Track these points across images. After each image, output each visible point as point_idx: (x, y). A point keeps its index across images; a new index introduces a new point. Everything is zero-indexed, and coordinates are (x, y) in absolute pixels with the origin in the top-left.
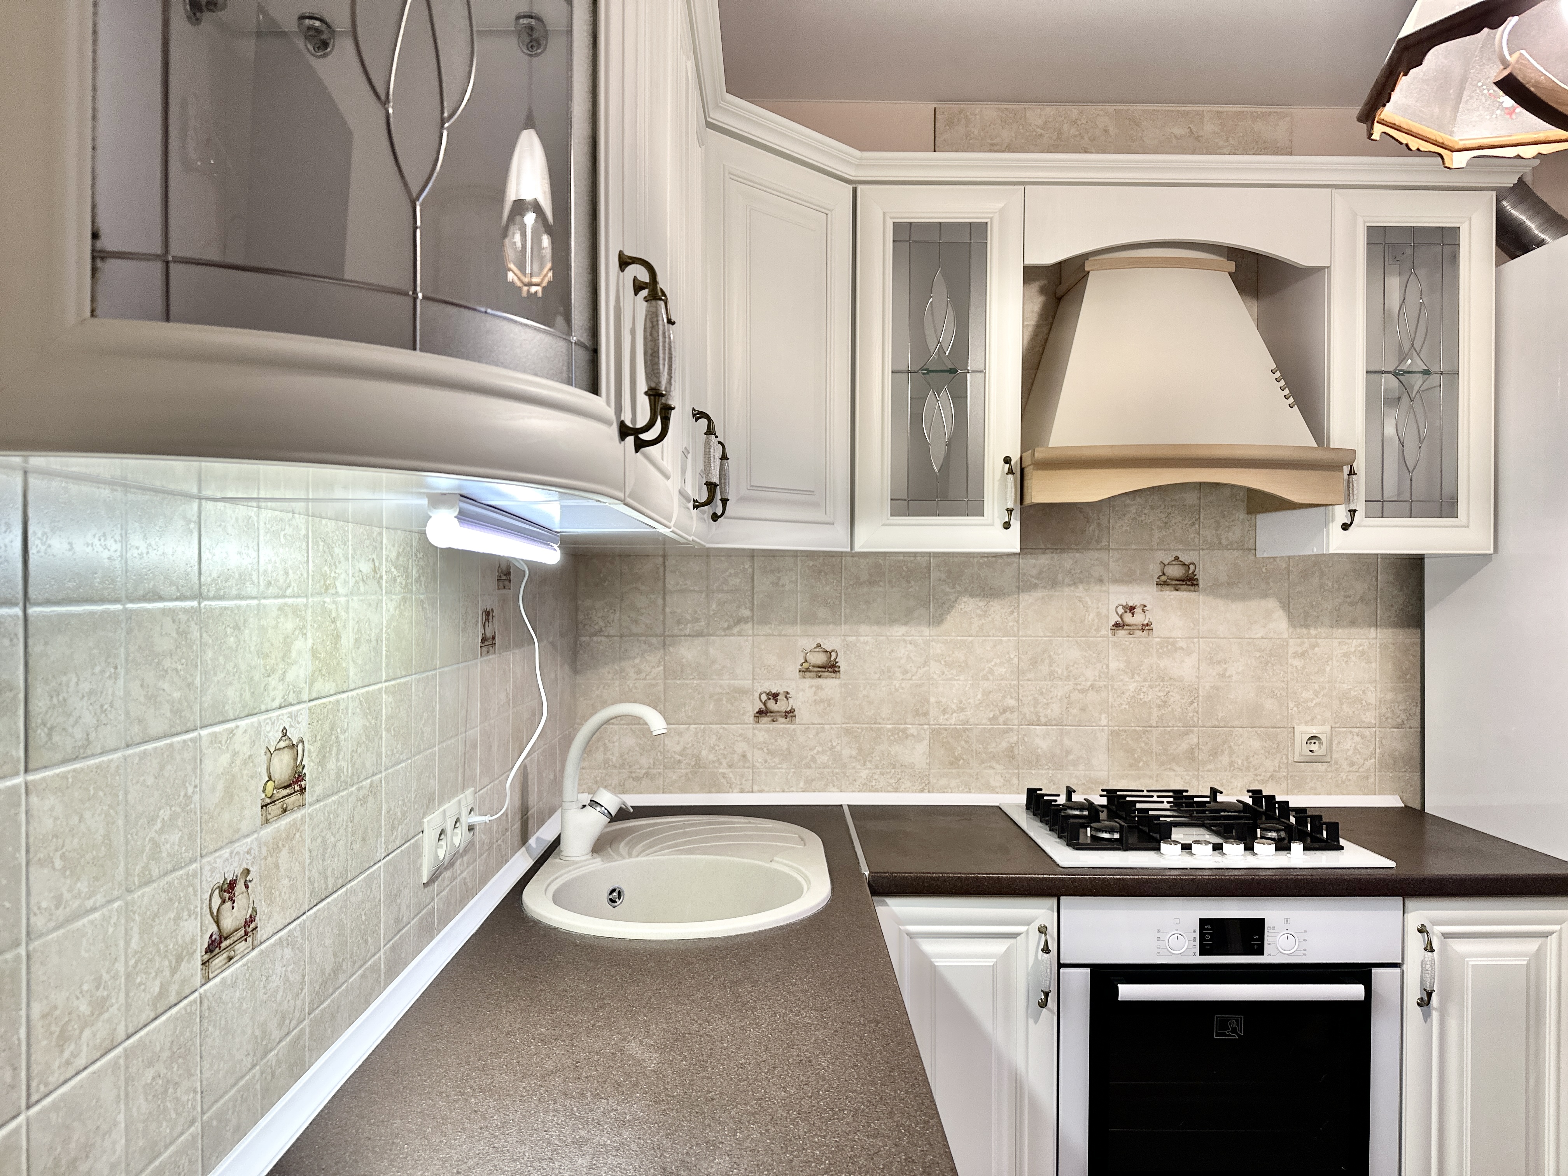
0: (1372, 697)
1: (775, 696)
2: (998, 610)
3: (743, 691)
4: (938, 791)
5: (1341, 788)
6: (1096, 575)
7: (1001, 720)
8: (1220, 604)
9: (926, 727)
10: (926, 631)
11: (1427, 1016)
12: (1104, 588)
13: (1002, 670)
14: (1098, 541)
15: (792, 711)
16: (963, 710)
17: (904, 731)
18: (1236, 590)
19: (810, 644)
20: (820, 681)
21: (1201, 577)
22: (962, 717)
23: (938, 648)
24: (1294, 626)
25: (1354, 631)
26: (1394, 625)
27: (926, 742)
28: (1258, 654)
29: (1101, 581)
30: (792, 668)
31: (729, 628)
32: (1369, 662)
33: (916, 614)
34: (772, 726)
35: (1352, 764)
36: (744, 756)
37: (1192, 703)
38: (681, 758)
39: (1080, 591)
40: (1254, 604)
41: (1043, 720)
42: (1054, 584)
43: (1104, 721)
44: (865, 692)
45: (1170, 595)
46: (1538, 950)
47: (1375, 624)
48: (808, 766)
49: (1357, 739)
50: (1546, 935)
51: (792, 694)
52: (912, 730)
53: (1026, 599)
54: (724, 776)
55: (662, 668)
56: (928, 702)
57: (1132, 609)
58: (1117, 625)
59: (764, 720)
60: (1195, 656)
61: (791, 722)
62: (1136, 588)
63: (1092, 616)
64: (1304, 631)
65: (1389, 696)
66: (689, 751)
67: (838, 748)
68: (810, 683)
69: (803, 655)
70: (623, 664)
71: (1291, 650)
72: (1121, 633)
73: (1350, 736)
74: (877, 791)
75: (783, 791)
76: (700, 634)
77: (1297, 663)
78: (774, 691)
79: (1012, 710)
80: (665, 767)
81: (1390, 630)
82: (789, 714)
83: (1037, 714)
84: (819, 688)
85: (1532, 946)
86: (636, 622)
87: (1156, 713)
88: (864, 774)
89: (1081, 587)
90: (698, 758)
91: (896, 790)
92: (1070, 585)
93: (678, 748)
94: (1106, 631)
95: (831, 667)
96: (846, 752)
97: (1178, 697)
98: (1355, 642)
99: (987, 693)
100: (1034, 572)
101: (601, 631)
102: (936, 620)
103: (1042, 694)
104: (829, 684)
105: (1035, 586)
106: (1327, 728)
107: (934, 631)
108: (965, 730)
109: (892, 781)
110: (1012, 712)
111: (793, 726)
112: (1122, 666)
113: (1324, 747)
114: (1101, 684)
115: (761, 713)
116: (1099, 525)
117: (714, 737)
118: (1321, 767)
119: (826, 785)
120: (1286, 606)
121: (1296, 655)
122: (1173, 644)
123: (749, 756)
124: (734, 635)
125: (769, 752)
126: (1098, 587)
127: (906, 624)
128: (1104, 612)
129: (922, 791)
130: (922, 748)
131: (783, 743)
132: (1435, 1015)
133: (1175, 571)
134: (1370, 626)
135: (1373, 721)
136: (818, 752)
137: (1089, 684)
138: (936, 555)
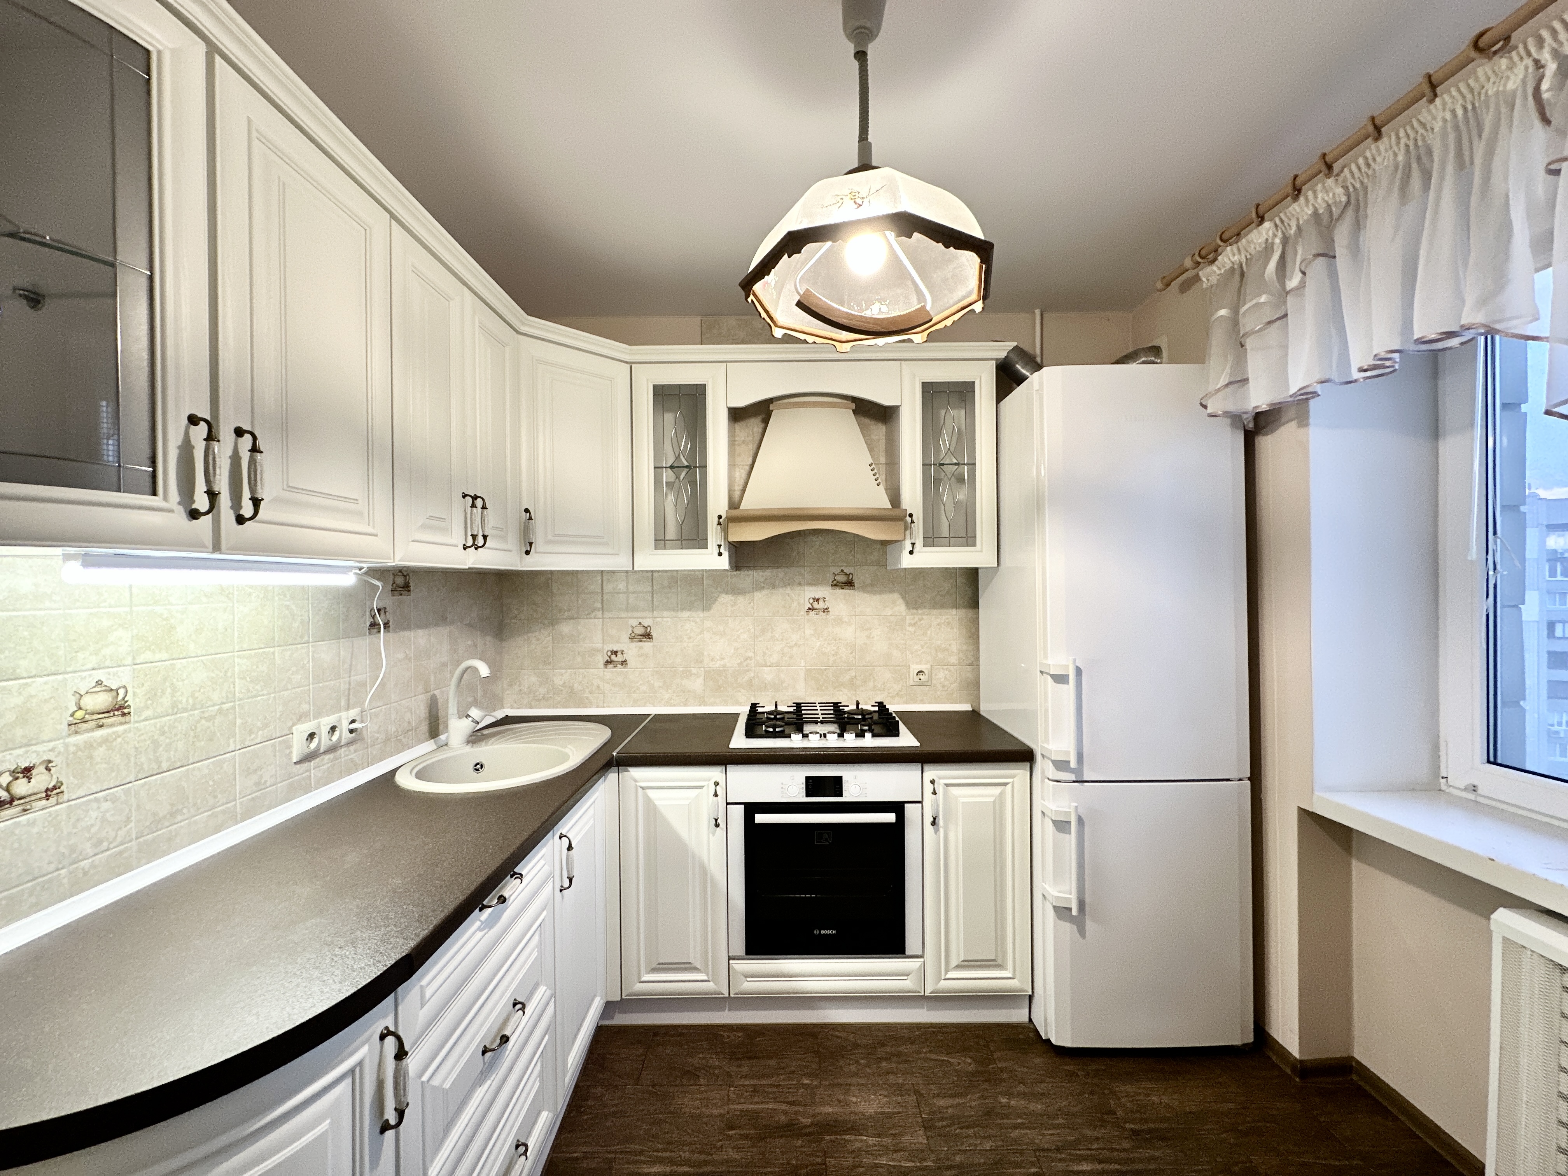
0: (954, 647)
1: (616, 653)
2: (741, 600)
3: (598, 650)
4: (709, 705)
5: (937, 701)
6: (797, 581)
7: (744, 664)
8: (866, 596)
9: (702, 669)
10: (701, 615)
11: (936, 831)
12: (802, 589)
13: (745, 636)
14: (798, 562)
15: (625, 661)
16: (723, 659)
17: (690, 671)
18: (876, 589)
19: (634, 623)
20: (641, 644)
21: (856, 581)
22: (722, 663)
23: (708, 624)
24: (909, 609)
25: (943, 611)
26: (965, 607)
27: (702, 678)
28: (888, 625)
29: (800, 584)
30: (625, 636)
31: (589, 614)
32: (952, 628)
33: (696, 604)
34: (614, 670)
35: (944, 686)
36: (598, 687)
37: (852, 653)
38: (562, 688)
39: (788, 590)
40: (885, 596)
41: (768, 664)
42: (774, 586)
43: (803, 664)
44: (667, 650)
45: (839, 591)
46: (1001, 794)
47: (955, 607)
48: (634, 692)
49: (946, 672)
50: (1005, 784)
51: (626, 651)
52: (694, 671)
53: (758, 595)
54: (587, 698)
55: (551, 637)
56: (703, 655)
57: (818, 600)
58: (809, 609)
59: (610, 666)
60: (853, 626)
61: (625, 667)
62: (820, 588)
63: (795, 604)
64: (915, 611)
65: (965, 647)
66: (567, 684)
67: (652, 682)
68: (635, 645)
69: (631, 629)
70: (529, 635)
71: (908, 622)
72: (812, 613)
73: (942, 671)
74: (674, 706)
75: (621, 706)
76: (572, 618)
77: (911, 629)
78: (615, 650)
79: (751, 659)
80: (554, 694)
81: (964, 610)
82: (624, 663)
83: (765, 660)
84: (641, 648)
85: (997, 790)
86: (536, 611)
87: (832, 659)
88: (667, 696)
89: (789, 588)
90: (572, 688)
91: (685, 705)
92: (782, 587)
93: (561, 683)
94: (803, 612)
95: (647, 636)
96: (656, 685)
97: (844, 649)
98: (944, 617)
99: (736, 649)
100: (762, 580)
101: (516, 617)
102: (706, 608)
103: (767, 649)
104: (647, 645)
105: (763, 588)
106: (929, 666)
107: (706, 614)
108: (724, 670)
109: (683, 700)
110: (751, 660)
111: (626, 670)
112: (812, 632)
113: (927, 677)
114: (801, 643)
115: (608, 662)
116: (799, 553)
117: (581, 676)
118: (927, 688)
119: (646, 703)
120: (904, 598)
121: (910, 625)
122: (841, 619)
123: (601, 686)
124: (591, 618)
125: (613, 685)
126: (798, 588)
127: (689, 610)
128: (802, 602)
129: (700, 705)
130: (700, 681)
131: (620, 679)
132: (942, 830)
133: (841, 578)
134: (952, 608)
135: (955, 662)
136: (641, 685)
137: (794, 643)
138: (707, 571)
